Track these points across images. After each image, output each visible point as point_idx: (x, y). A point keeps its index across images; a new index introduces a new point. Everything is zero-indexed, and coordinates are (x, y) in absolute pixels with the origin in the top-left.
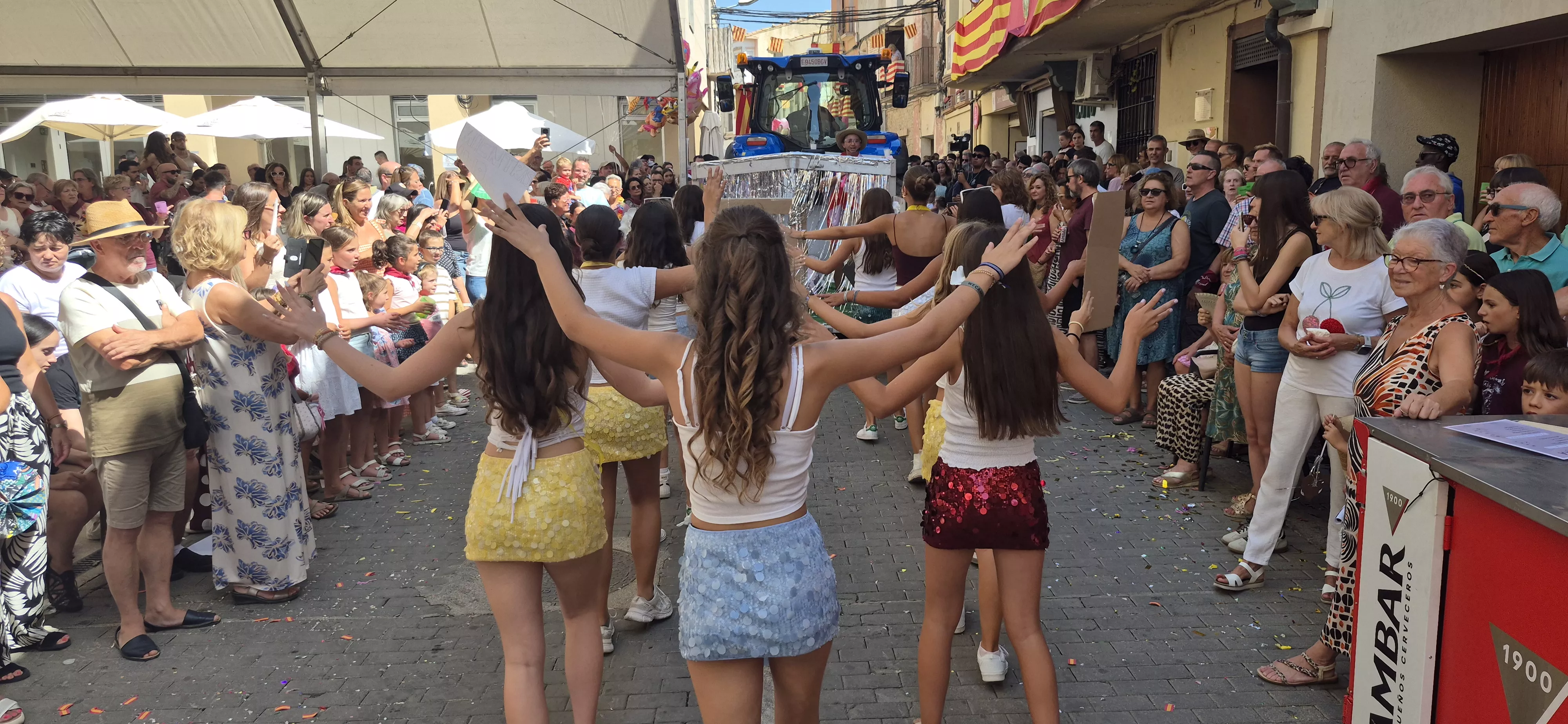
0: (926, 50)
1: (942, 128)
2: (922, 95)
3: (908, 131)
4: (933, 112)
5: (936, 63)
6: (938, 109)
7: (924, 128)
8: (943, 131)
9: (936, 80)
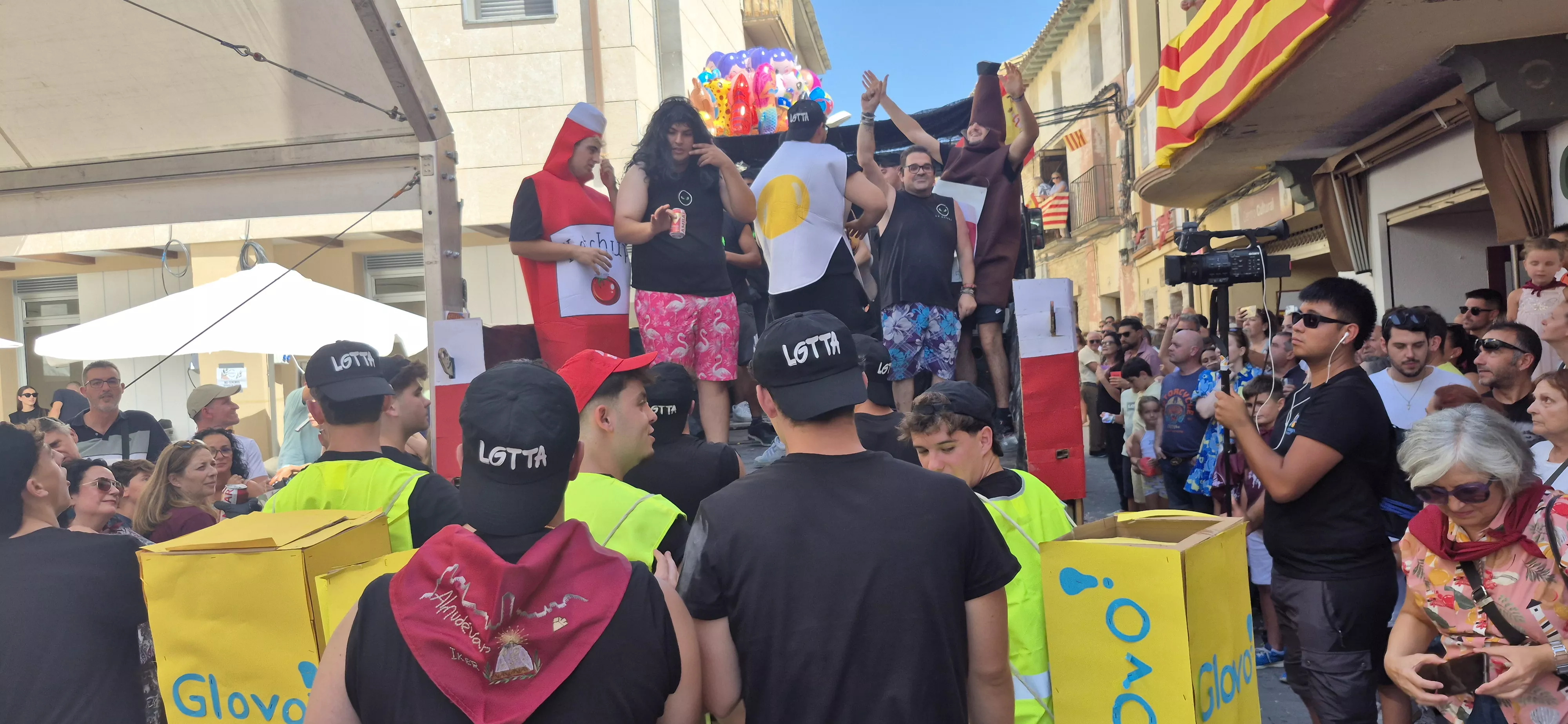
0: (1100, 168)
5: (1117, 185)
9: (1118, 212)
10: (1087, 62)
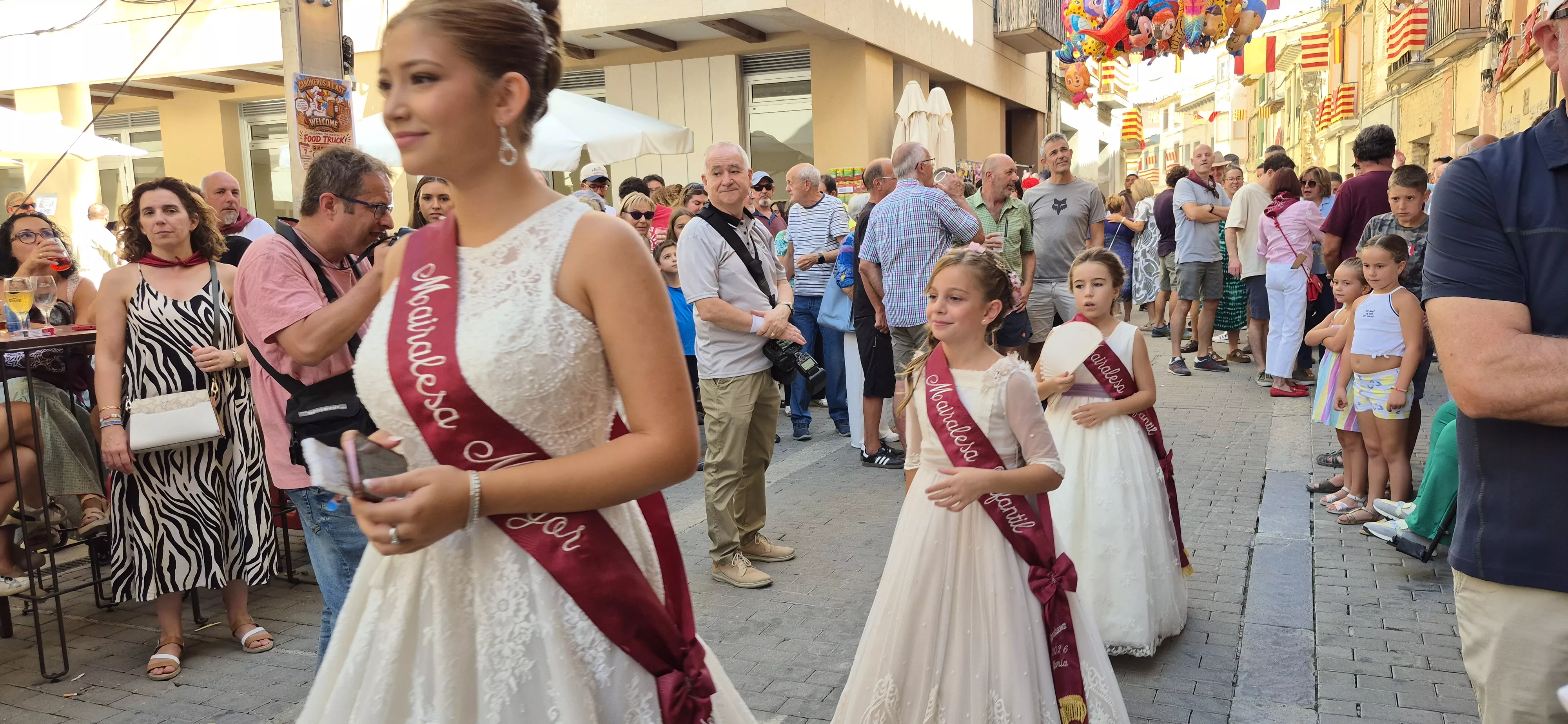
1: (1494, 110)
2: (1459, 55)
3: (1433, 127)
4: (1479, 82)
6: (1488, 74)
7: (1460, 115)
8: (1497, 117)
9: (1485, 22)
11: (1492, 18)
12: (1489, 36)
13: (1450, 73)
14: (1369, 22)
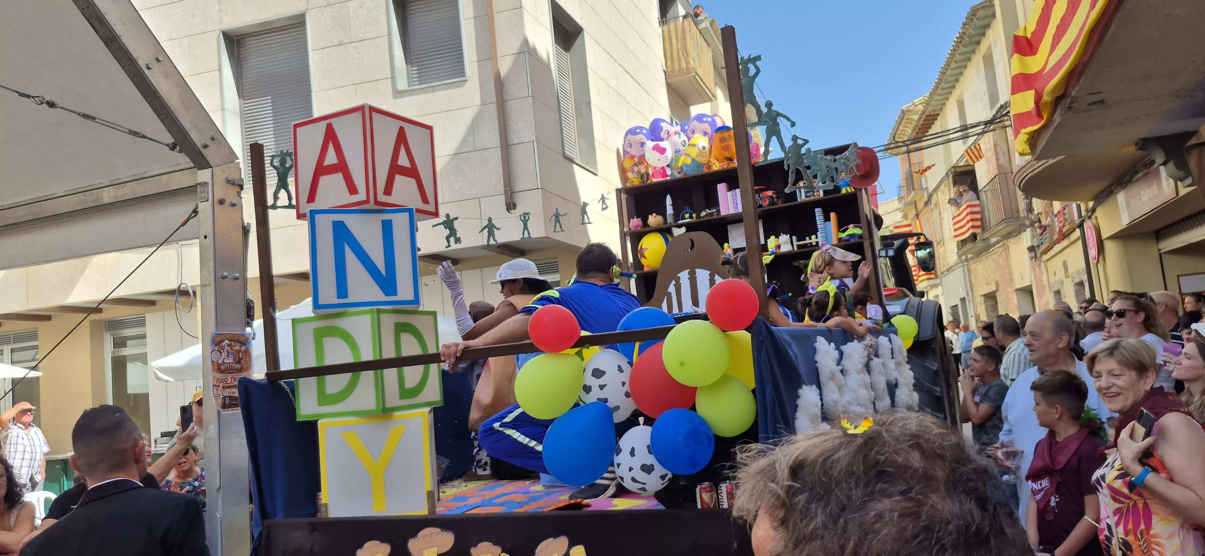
4: (1026, 255)
6: (1031, 249)
7: (1016, 276)
8: (1044, 278)
9: (1023, 213)
10: (984, 87)
11: (1027, 211)
12: (1027, 223)
13: (1003, 248)
14: (936, 212)
